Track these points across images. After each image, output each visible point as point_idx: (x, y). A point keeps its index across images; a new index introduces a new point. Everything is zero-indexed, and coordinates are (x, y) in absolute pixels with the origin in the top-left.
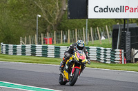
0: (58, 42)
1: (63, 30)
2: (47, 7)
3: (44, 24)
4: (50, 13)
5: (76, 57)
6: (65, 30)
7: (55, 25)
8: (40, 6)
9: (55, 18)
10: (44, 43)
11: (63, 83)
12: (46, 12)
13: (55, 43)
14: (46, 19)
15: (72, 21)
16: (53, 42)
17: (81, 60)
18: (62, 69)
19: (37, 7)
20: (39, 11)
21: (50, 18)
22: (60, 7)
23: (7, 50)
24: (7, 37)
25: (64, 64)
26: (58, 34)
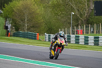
0: (87, 33)
1: (91, 24)
2: (78, 7)
3: (76, 19)
4: (81, 11)
5: (58, 41)
6: (92, 24)
7: (85, 20)
8: (74, 6)
9: (84, 15)
10: (77, 34)
11: (52, 58)
12: (78, 10)
13: (85, 33)
14: (78, 16)
15: (97, 17)
16: (83, 33)
17: (61, 44)
18: (51, 49)
19: (72, 7)
20: (73, 10)
21: (81, 15)
22: (89, 6)
23: (49, 38)
24: (49, 29)
25: (52, 46)
26: (87, 27)
